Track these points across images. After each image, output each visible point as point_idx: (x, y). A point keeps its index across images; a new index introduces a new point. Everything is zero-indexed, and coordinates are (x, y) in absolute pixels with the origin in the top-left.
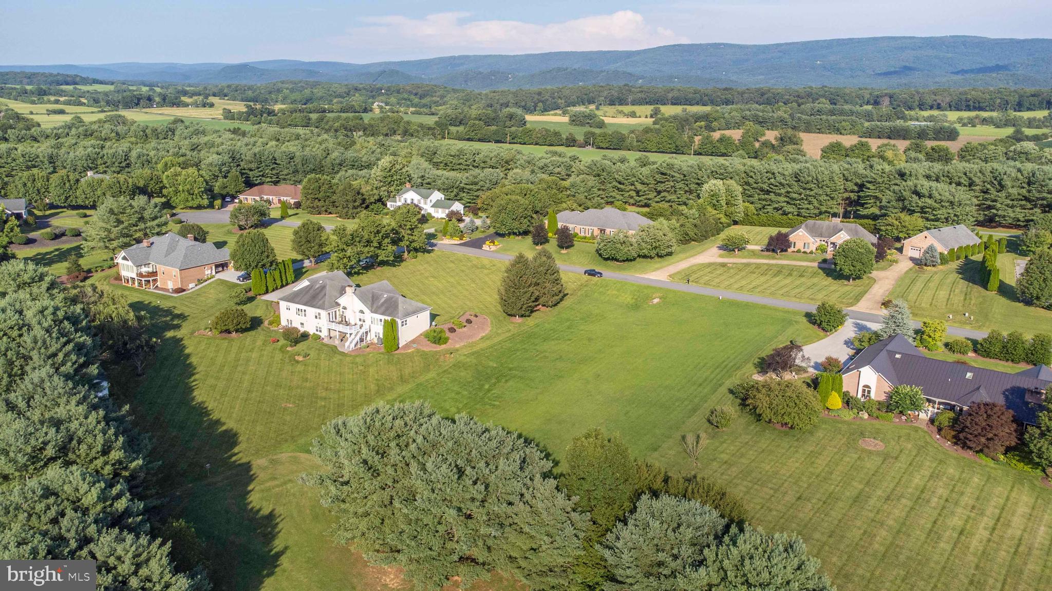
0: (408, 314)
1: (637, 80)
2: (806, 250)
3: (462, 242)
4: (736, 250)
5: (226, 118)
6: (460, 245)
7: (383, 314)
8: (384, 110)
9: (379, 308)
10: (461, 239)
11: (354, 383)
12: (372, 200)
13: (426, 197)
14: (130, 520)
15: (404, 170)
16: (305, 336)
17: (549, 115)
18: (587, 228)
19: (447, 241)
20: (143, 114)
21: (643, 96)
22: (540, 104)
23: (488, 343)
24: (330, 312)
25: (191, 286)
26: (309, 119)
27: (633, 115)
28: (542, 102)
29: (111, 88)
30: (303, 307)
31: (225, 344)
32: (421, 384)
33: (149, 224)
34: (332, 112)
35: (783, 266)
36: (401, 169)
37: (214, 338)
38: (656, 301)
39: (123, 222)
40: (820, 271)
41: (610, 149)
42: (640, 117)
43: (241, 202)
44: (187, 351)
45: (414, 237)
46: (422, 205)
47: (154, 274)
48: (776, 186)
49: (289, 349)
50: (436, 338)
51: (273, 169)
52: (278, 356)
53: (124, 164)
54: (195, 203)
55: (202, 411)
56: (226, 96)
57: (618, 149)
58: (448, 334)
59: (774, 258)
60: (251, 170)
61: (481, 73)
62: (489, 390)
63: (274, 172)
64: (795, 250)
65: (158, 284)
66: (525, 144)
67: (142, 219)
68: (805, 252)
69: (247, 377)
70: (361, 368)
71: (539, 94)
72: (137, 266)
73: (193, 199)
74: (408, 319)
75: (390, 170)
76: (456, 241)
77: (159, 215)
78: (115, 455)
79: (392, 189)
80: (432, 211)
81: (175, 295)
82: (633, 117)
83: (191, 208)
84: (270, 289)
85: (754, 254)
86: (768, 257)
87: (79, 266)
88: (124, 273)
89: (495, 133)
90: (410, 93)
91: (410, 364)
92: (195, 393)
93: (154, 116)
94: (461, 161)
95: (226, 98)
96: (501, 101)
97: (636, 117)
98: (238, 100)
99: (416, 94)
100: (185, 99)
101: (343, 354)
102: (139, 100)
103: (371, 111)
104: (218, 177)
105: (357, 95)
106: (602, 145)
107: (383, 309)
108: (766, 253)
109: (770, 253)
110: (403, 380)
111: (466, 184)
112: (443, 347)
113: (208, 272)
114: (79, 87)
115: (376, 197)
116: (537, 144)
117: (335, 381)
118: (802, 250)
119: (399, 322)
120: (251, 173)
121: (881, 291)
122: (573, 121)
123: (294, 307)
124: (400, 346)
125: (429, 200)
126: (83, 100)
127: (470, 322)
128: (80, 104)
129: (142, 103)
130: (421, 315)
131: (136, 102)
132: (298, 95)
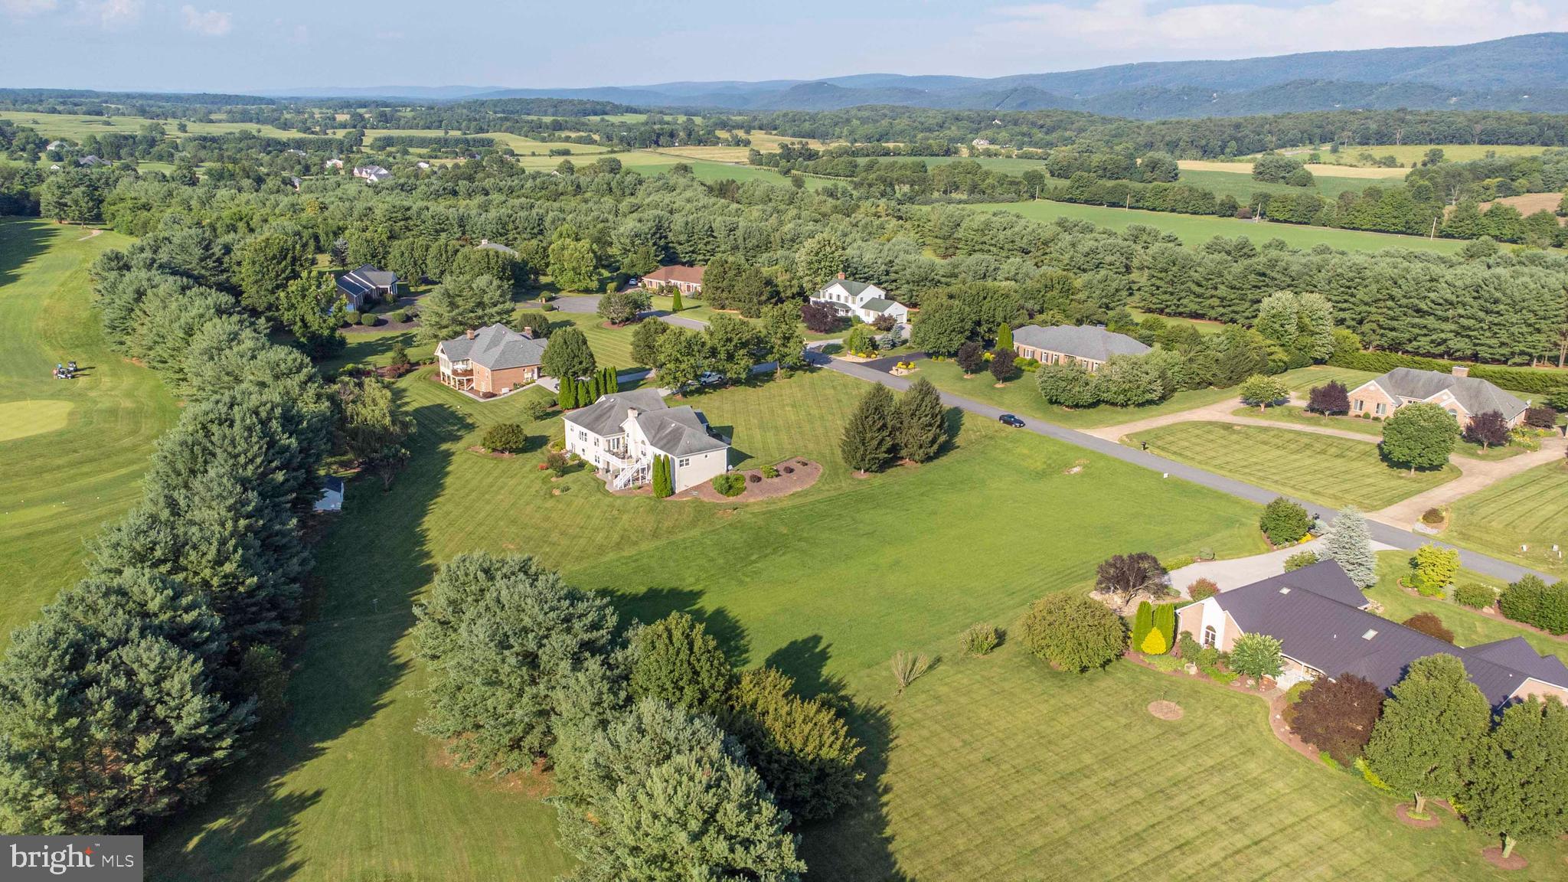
0: (691, 451)
1: (1448, 98)
2: (1379, 415)
3: (869, 360)
4: (1262, 406)
5: (752, 162)
6: (866, 364)
7: (661, 448)
8: (977, 152)
9: (661, 439)
10: (869, 356)
11: (597, 530)
12: (789, 293)
13: (854, 293)
14: (196, 634)
15: (836, 254)
16: (582, 465)
17: (1240, 161)
18: (1050, 352)
19: (850, 357)
20: (657, 156)
21: (1425, 128)
22: (1233, 143)
23: (798, 501)
24: (611, 439)
25: (505, 390)
26: (856, 166)
27: (1390, 162)
28: (1237, 139)
29: (642, 118)
30: (585, 430)
31: (490, 464)
32: (674, 542)
33: (488, 311)
34: (899, 154)
35: (1318, 437)
36: (833, 253)
37: (485, 456)
38: (1076, 470)
39: (458, 307)
40: (1377, 451)
41: (1291, 222)
42: (1402, 166)
43: (644, 286)
44: (449, 469)
45: (786, 350)
46: (850, 304)
47: (470, 372)
48: (1441, 305)
49: (554, 479)
50: (728, 486)
51: (708, 242)
52: (538, 485)
53: (535, 231)
54: (583, 285)
55: (420, 539)
56: (775, 129)
57: (1305, 223)
58: (748, 484)
59: (1317, 423)
60: (680, 244)
61: (1166, 91)
62: (755, 562)
63: (709, 247)
64: (1362, 413)
65: (473, 385)
66: (1154, 209)
67: (481, 304)
68: (1376, 419)
69: (488, 508)
70: (615, 512)
71: (1237, 126)
72: (453, 362)
73: (580, 280)
74: (691, 458)
75: (817, 254)
76: (862, 359)
77: (501, 300)
78: (228, 568)
79: (818, 279)
80: (861, 313)
81: (482, 400)
82: (1389, 166)
83: (579, 291)
84: (581, 402)
85: (1291, 415)
86: (1309, 421)
87: (405, 356)
88: (442, 369)
89: (1112, 191)
90: (1034, 124)
91: (676, 516)
92: (426, 519)
93: (670, 158)
94: (985, 239)
95: (774, 132)
96: (1167, 138)
97: (1396, 166)
98: (787, 135)
99: (1042, 127)
100: (722, 134)
101: (607, 493)
102: (659, 135)
103: (955, 153)
104: (629, 251)
105: (953, 128)
106: (1277, 215)
107: (662, 443)
108: (1309, 414)
109: (1317, 415)
110: (655, 535)
111: (943, 276)
112: (732, 499)
113: (528, 375)
114: (607, 117)
115: (795, 290)
116: (1173, 211)
117: (578, 525)
118: (1373, 414)
119: (677, 461)
120: (679, 248)
121: (1450, 493)
122: (1260, 173)
123: (579, 428)
124: (677, 491)
125: (858, 298)
126: (596, 137)
127: (790, 471)
128: (593, 142)
129: (662, 140)
130: (711, 455)
131: (655, 138)
132: (869, 128)
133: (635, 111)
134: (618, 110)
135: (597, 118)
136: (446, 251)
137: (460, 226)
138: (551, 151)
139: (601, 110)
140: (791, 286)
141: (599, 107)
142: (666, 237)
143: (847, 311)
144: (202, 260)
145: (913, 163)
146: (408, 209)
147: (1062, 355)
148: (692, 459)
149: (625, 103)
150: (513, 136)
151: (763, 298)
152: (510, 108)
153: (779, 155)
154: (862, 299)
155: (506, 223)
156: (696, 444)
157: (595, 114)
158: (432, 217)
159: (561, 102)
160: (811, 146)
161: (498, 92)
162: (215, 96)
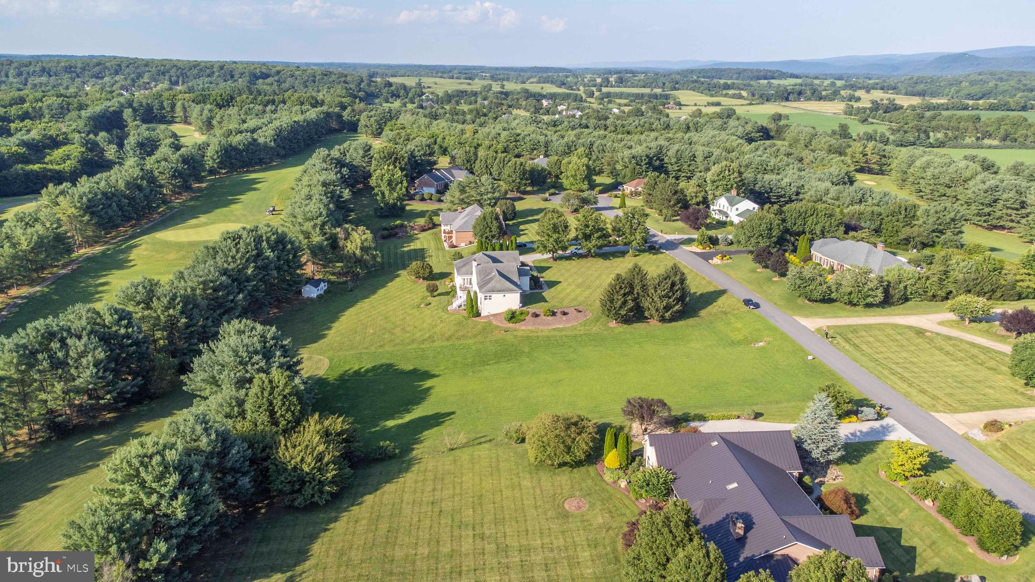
0: (493, 291)
3: (704, 251)
4: (967, 320)
5: (844, 113)
6: (696, 253)
7: (480, 287)
9: (483, 281)
10: (703, 248)
11: (421, 330)
13: (732, 205)
18: (830, 259)
19: (691, 248)
24: (466, 278)
25: (462, 245)
30: (456, 271)
31: (408, 285)
34: (976, 109)
38: (761, 344)
43: (623, 190)
44: (389, 284)
47: (451, 232)
49: (429, 298)
50: (513, 317)
54: (578, 187)
58: (529, 318)
65: (452, 240)
72: (444, 225)
75: (718, 175)
76: (697, 249)
79: (717, 193)
80: (735, 219)
81: (447, 249)
86: (998, 338)
87: (432, 220)
102: (789, 94)
104: (627, 167)
109: (1010, 334)
110: (449, 338)
117: (414, 326)
119: (483, 296)
124: (482, 315)
125: (735, 208)
126: (744, 93)
127: (565, 314)
128: (740, 97)
129: (791, 97)
130: (508, 295)
131: (786, 95)
132: (975, 89)
133: (797, 77)
134: (783, 75)
135: (766, 81)
136: (504, 161)
137: (545, 147)
138: (708, 103)
139: (769, 75)
140: (696, 197)
141: (769, 74)
142: (663, 160)
143: (727, 217)
144: (363, 157)
145: (968, 116)
146: (519, 135)
147: (836, 262)
148: (494, 296)
149: (790, 71)
150: (694, 93)
151: (672, 203)
152: (709, 74)
153: (869, 108)
154: (737, 209)
155: (571, 147)
156: (499, 286)
157: (765, 78)
158: (530, 140)
159: (744, 70)
160: (897, 102)
161: (716, 64)
162: (540, 68)
